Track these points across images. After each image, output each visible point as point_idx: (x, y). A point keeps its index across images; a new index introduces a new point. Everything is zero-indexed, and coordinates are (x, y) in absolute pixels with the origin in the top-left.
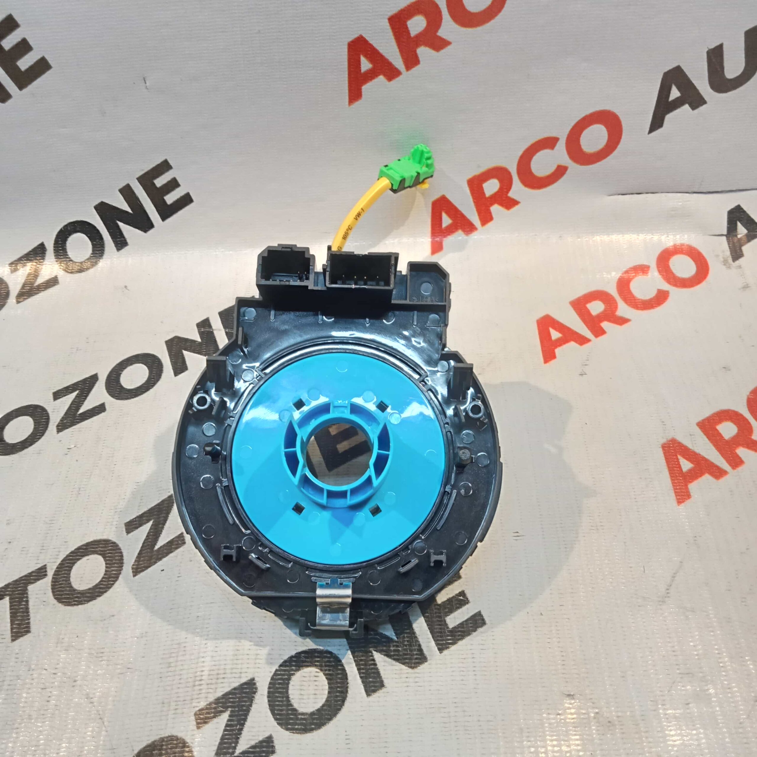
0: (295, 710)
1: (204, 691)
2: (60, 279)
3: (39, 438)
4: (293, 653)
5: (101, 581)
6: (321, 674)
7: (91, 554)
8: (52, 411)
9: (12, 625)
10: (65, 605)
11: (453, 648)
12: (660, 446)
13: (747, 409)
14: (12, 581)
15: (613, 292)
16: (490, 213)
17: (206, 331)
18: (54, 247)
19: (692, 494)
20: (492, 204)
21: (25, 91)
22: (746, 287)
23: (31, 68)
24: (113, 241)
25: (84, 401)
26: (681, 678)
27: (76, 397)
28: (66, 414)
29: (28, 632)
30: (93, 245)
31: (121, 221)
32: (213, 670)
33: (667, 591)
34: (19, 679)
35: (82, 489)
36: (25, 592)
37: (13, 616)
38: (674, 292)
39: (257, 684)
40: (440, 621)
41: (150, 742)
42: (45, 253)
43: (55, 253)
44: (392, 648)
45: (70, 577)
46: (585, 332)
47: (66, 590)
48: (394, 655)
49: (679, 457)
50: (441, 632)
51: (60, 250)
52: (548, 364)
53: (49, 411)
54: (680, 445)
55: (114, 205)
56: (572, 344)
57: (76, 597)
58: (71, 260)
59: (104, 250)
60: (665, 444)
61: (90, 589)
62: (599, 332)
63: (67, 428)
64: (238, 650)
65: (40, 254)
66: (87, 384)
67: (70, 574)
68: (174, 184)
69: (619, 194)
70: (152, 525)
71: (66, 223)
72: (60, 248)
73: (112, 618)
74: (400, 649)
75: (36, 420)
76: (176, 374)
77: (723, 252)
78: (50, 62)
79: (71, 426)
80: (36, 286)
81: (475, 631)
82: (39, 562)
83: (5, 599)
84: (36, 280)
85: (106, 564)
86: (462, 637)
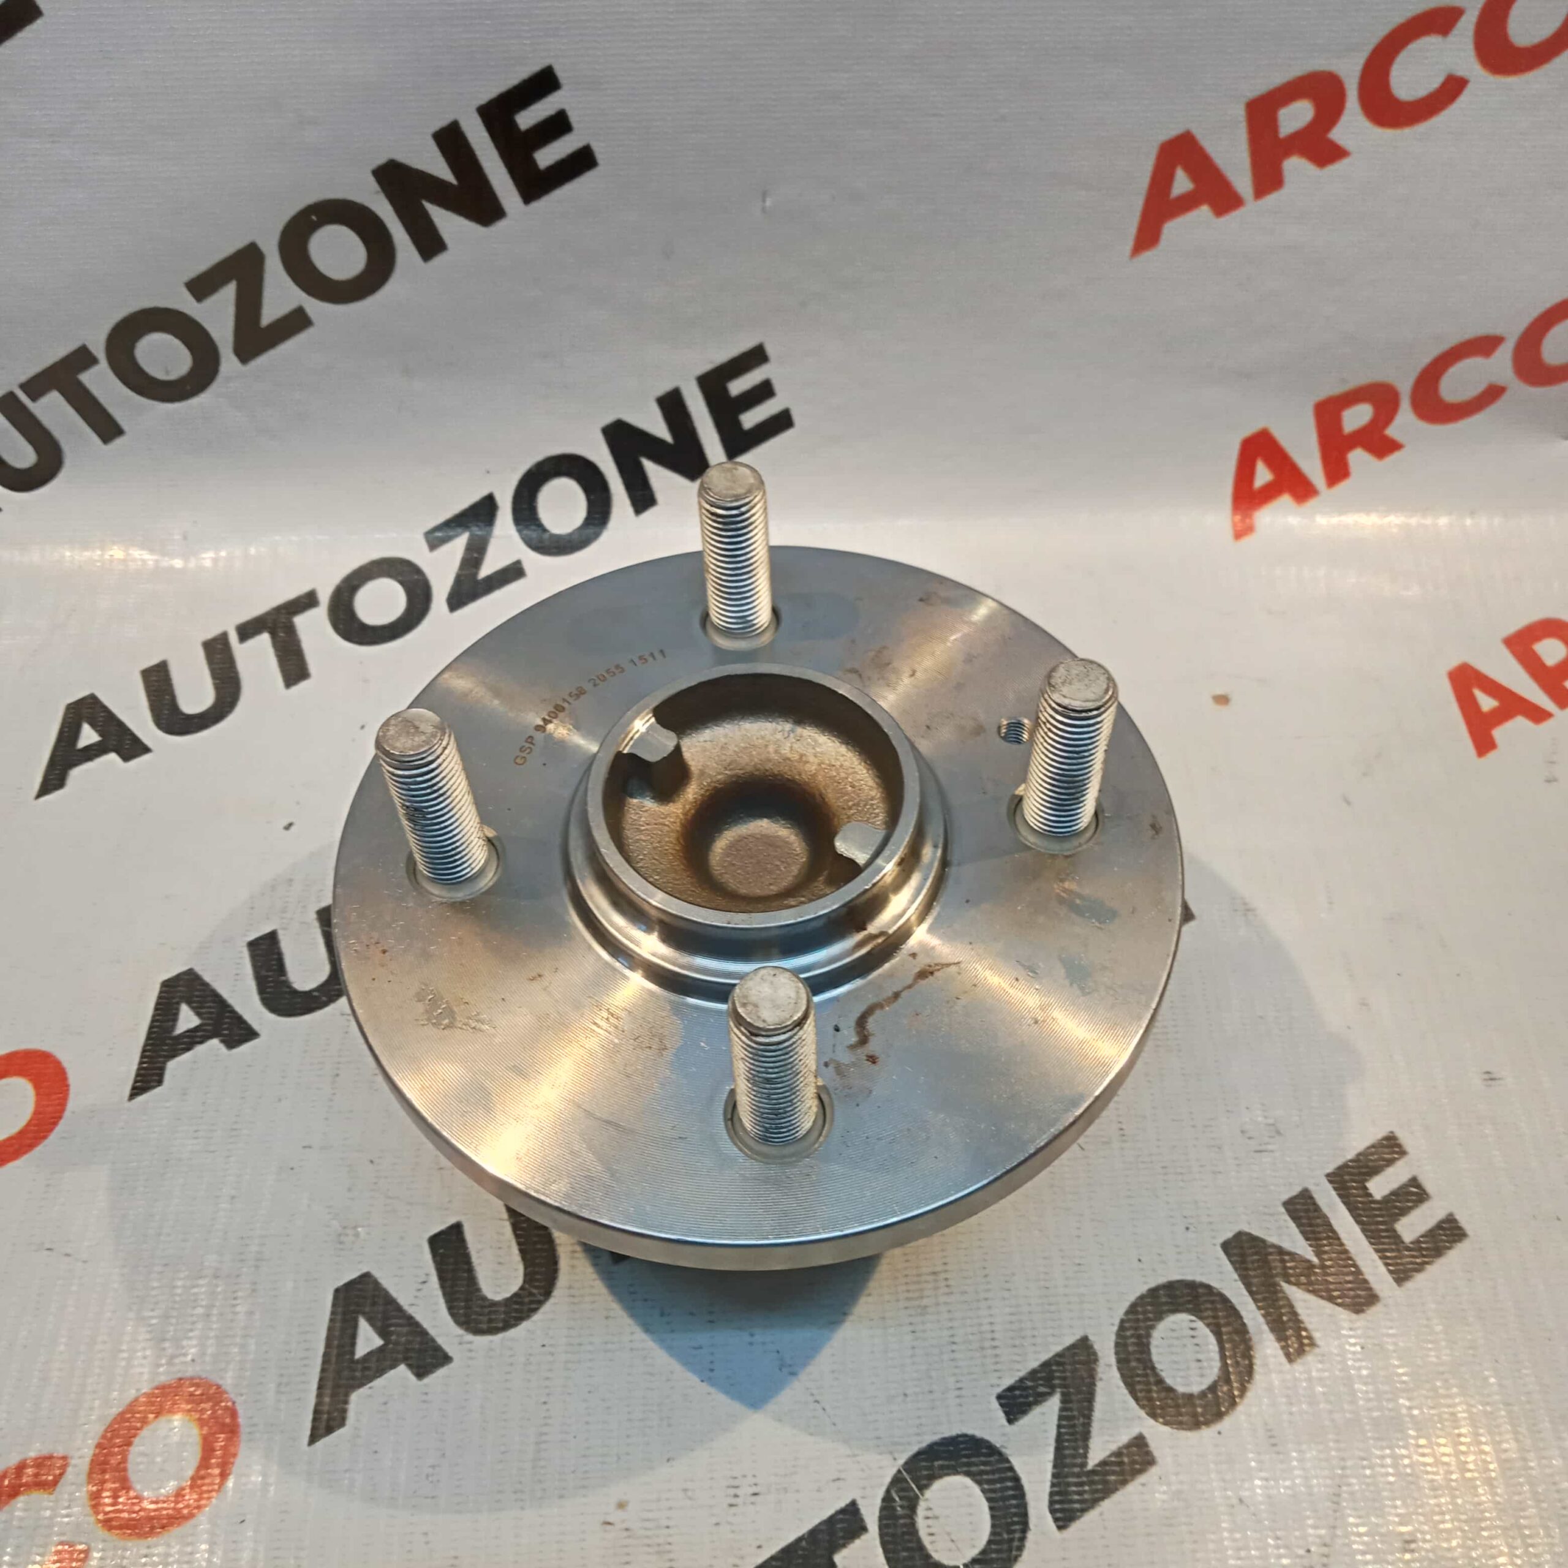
0: (1170, 1390)
1: (1004, 1358)
2: (527, 566)
4: (1143, 1289)
6: (1200, 1324)
16: (1347, 464)
18: (514, 504)
21: (535, 205)
24: (629, 495)
30: (589, 500)
31: (648, 458)
32: (1011, 1322)
39: (1095, 1347)
40: (1387, 1230)
41: (924, 1445)
42: (495, 515)
43: (514, 514)
44: (1314, 1279)
46: (1541, 698)
48: (1322, 1291)
50: (1393, 1250)
52: (1483, 760)
55: (641, 426)
56: (1520, 723)
58: (545, 530)
59: (609, 513)
62: (1564, 699)
65: (484, 515)
68: (764, 391)
71: (539, 457)
72: (526, 507)
78: (597, 155)
81: (1449, 1248)
86: (1431, 1259)
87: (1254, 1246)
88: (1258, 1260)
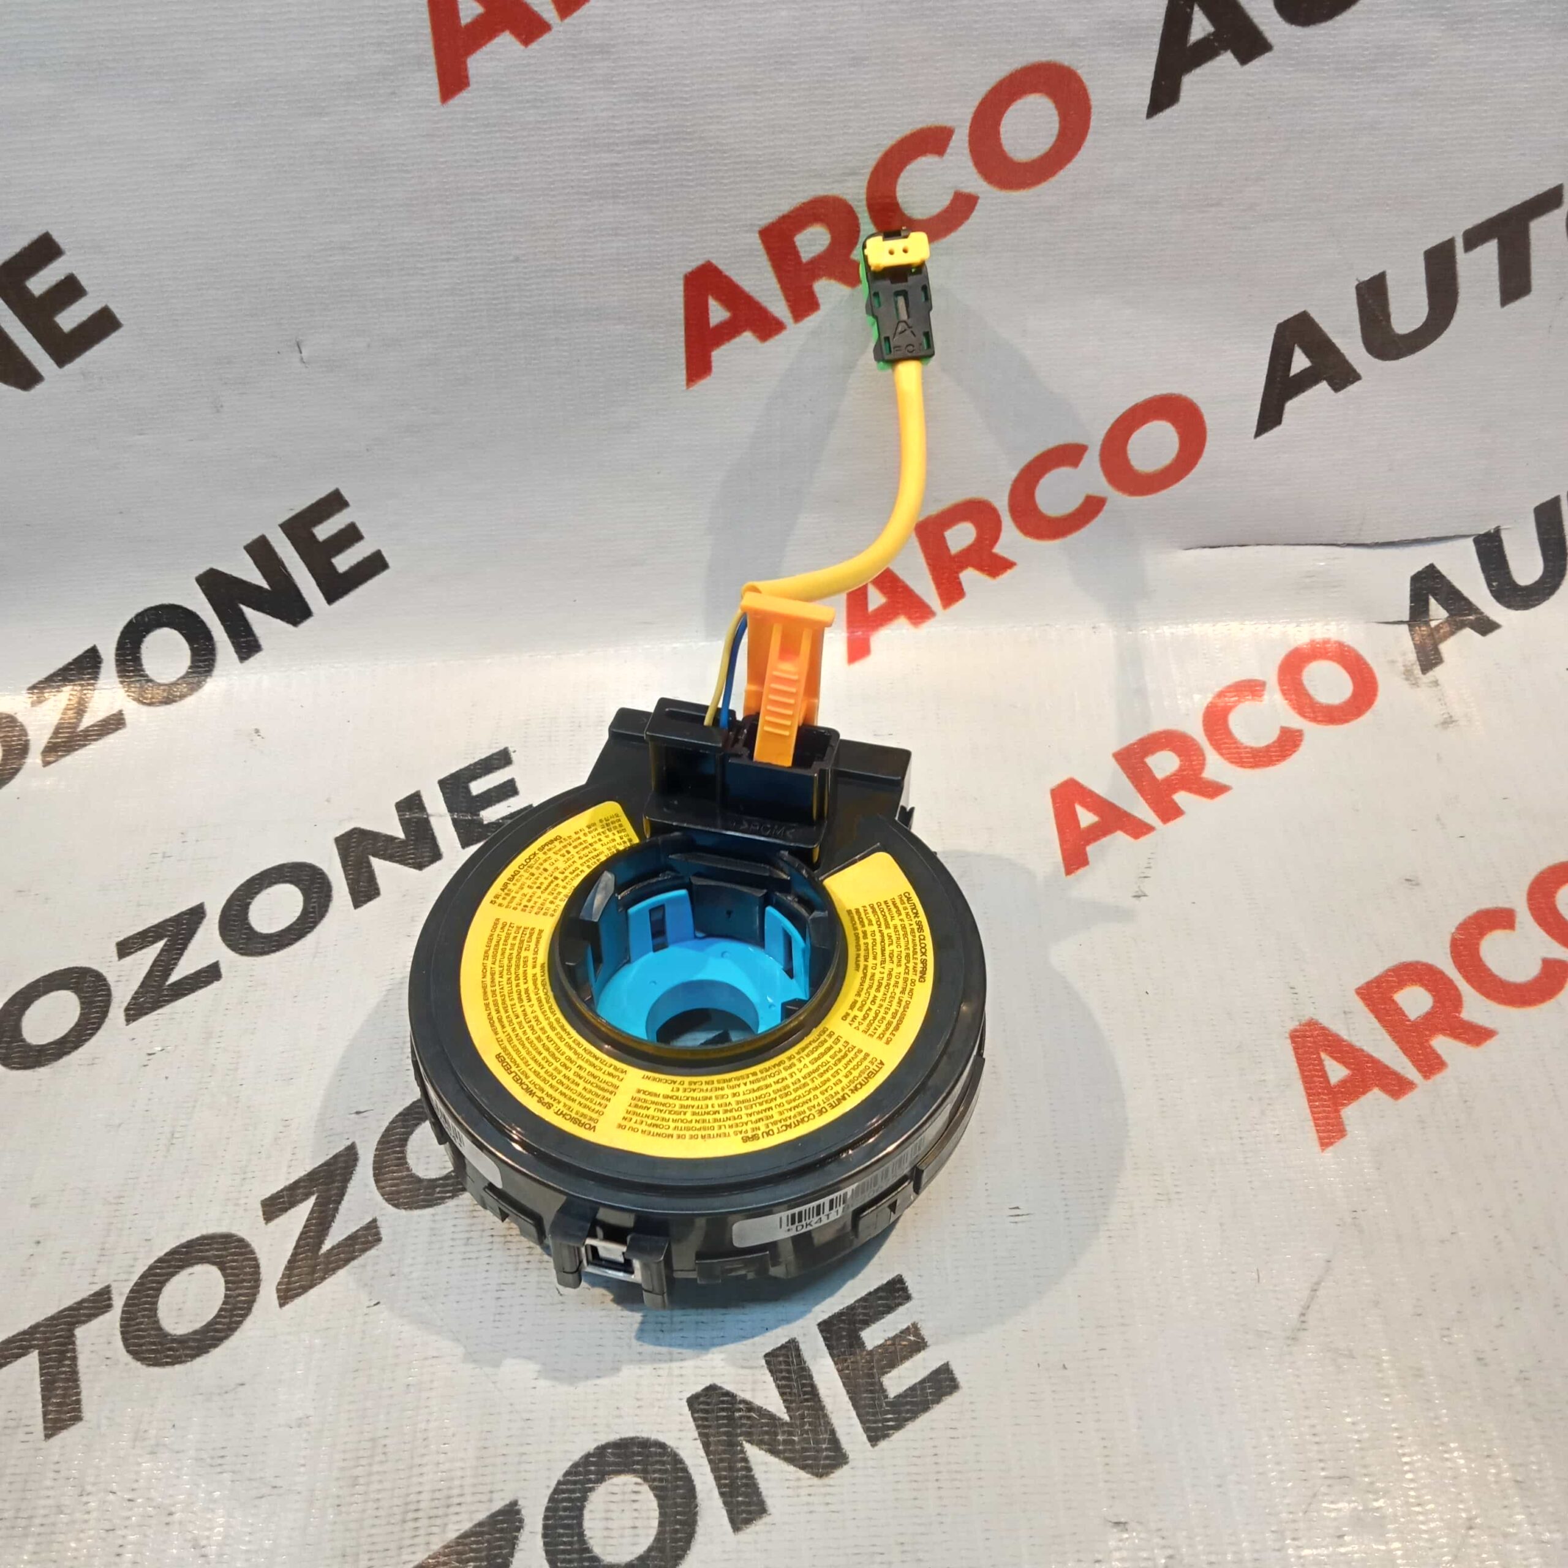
0: (596, 1559)
1: (422, 1532)
2: (128, 718)
3: (92, 1035)
5: (218, 1316)
6: (645, 1488)
7: (197, 1263)
8: (117, 979)
9: (44, 1406)
10: (149, 1365)
11: (898, 1436)
12: (1287, 1035)
13: (1450, 961)
14: (43, 1318)
15: (1197, 731)
16: (960, 584)
17: (415, 818)
18: (117, 655)
19: (1348, 1128)
20: (962, 567)
21: (69, 367)
22: (1448, 722)
23: (82, 328)
24: (233, 643)
25: (178, 959)
26: (1329, 1486)
27: (162, 950)
28: (143, 984)
29: (78, 1419)
30: (192, 649)
31: (248, 606)
32: (440, 1490)
33: (1303, 1318)
34: (62, 1513)
35: (177, 1135)
36: (69, 1340)
37: (48, 1388)
38: (1314, 733)
39: (523, 1512)
40: (872, 1384)
42: (99, 668)
43: (117, 666)
44: (780, 1438)
45: (156, 1310)
46: (1143, 811)
47: (149, 1336)
48: (785, 1451)
49: (1323, 1055)
50: (873, 1406)
51: (129, 660)
52: (1072, 877)
53: (111, 979)
54: (1325, 1032)
55: (235, 574)
57: (170, 1349)
58: (151, 681)
59: (213, 660)
60: (1296, 1031)
61: (195, 1332)
62: (1169, 812)
63: (146, 1014)
64: (485, 1448)
66: (183, 924)
67: (156, 1303)
68: (351, 535)
69: (1205, 547)
70: (315, 1205)
71: (140, 610)
72: (130, 658)
73: (241, 1388)
74: (796, 1438)
75: (85, 997)
76: (357, 904)
77: (1404, 654)
78: (118, 316)
79: (153, 1008)
80: (82, 731)
81: (938, 1401)
82: (96, 1280)
83: (31, 1355)
84: (80, 721)
85: (226, 1282)
86: (914, 1415)
87: (723, 1402)
88: (723, 1418)
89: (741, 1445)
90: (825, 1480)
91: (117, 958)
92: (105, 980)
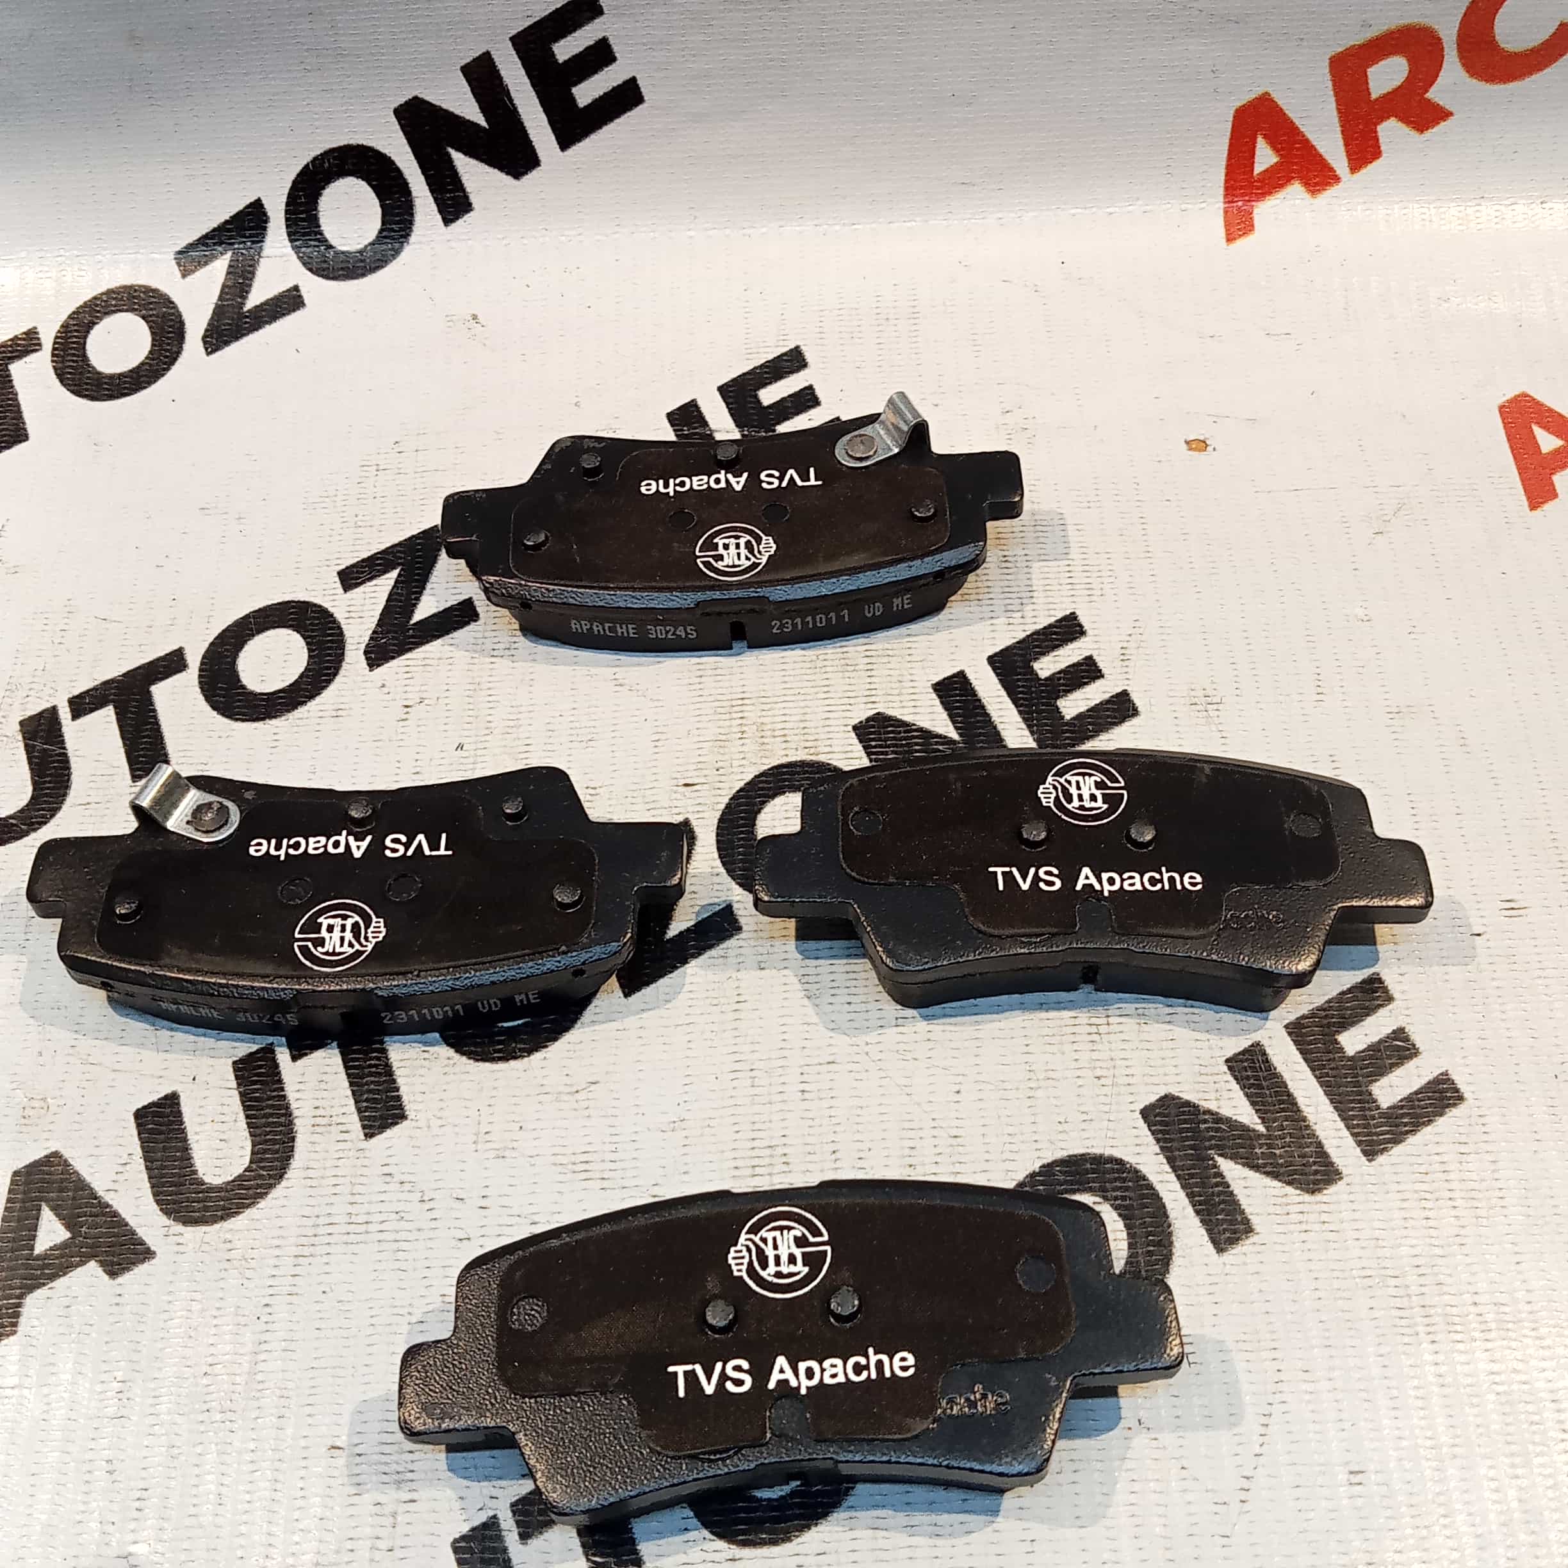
2: (304, 292)
3: (329, 682)
8: (347, 615)
9: (357, 1102)
10: (477, 1060)
11: (1397, 1151)
18: (287, 212)
20: (1383, 119)
24: (436, 200)
25: (420, 592)
27: (397, 582)
28: (380, 623)
29: (402, 1116)
30: (383, 207)
31: (458, 150)
37: (356, 1082)
40: (1360, 1093)
42: (265, 229)
43: (287, 226)
44: (1258, 1151)
50: (1365, 1118)
51: (303, 220)
52: (1537, 513)
53: (339, 615)
55: (445, 106)
57: (499, 1042)
58: (330, 246)
59: (411, 222)
63: (393, 658)
65: (251, 229)
71: (319, 151)
72: (303, 216)
73: (593, 1087)
74: (1277, 1152)
75: (310, 637)
79: (399, 653)
80: (249, 311)
81: (1440, 1114)
84: (245, 298)
86: (1414, 1128)
87: (1183, 1113)
88: (1187, 1130)
89: (1212, 1159)
90: (1318, 1197)
91: (341, 591)
92: (332, 616)
